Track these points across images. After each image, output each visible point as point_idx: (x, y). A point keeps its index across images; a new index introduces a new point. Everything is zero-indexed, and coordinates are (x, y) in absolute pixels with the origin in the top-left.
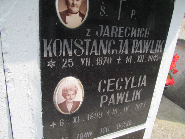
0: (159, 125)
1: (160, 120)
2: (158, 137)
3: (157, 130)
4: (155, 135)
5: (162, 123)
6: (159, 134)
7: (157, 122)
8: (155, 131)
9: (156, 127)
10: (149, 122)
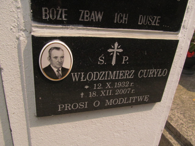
0: (190, 96)
1: (192, 92)
2: (188, 107)
3: (188, 101)
4: (185, 105)
5: (193, 94)
6: (190, 104)
7: (187, 93)
8: (185, 101)
9: (186, 98)
10: (184, 35)
